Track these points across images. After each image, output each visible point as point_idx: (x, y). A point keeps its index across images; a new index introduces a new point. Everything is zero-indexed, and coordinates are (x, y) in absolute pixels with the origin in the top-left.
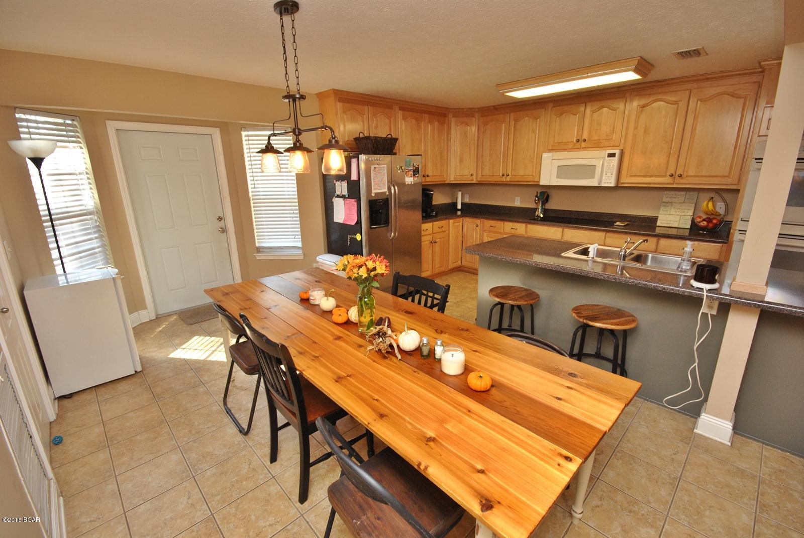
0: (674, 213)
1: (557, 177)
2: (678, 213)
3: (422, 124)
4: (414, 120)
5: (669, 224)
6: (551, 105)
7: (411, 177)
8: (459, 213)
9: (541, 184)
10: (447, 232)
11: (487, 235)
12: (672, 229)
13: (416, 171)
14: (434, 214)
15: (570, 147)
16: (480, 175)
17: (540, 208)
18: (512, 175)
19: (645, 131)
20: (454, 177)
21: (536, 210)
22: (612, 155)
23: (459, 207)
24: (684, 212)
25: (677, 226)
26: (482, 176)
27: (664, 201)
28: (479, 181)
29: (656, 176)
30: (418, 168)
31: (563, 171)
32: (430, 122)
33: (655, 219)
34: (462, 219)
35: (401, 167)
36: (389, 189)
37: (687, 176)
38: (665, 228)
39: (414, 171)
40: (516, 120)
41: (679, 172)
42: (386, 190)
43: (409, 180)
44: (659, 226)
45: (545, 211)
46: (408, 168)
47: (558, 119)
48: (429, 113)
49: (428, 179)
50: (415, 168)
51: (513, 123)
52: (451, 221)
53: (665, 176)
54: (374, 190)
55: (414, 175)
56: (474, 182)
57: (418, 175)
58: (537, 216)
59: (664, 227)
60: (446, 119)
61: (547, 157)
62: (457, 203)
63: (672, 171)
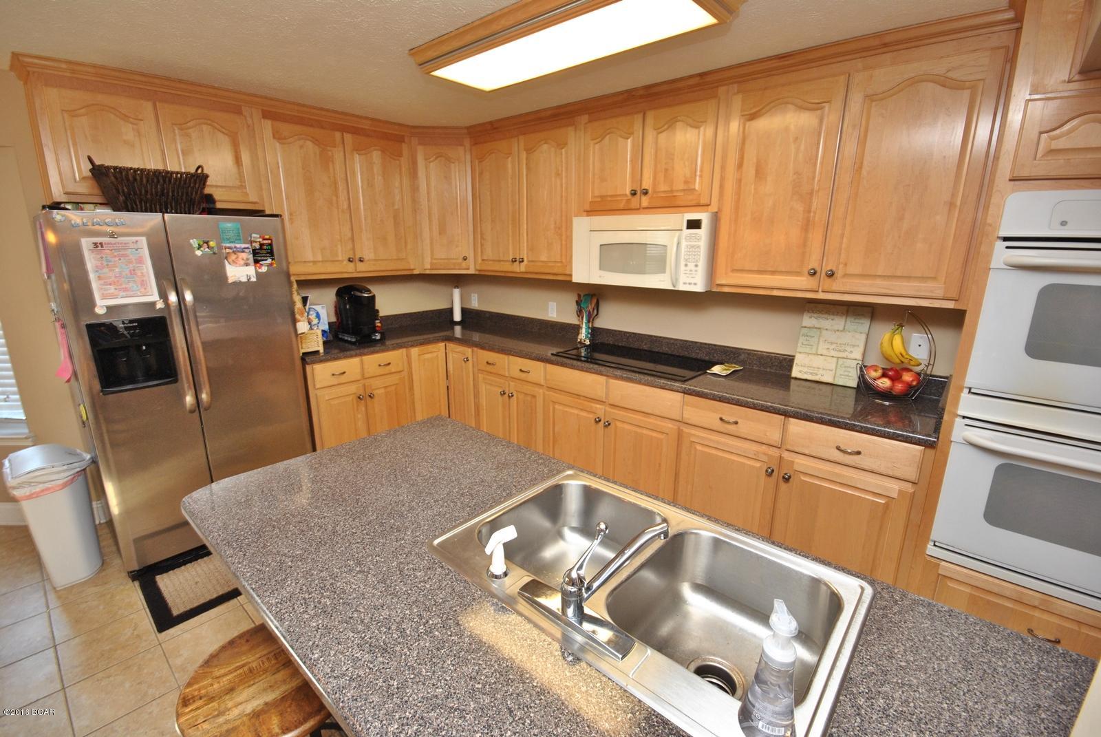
0: (825, 352)
1: (601, 268)
2: (833, 353)
3: (338, 155)
4: (309, 144)
5: (817, 374)
6: (585, 118)
7: (247, 265)
8: (458, 329)
9: (575, 280)
10: (405, 373)
11: (484, 379)
12: (821, 386)
13: (263, 252)
14: (378, 336)
15: (622, 206)
16: (480, 261)
17: (584, 326)
18: (529, 261)
19: (757, 172)
20: (431, 263)
21: (577, 328)
22: (694, 224)
23: (457, 317)
24: (845, 351)
25: (830, 380)
26: (483, 260)
27: (804, 325)
28: (480, 271)
29: (781, 273)
30: (271, 245)
31: (610, 254)
32: (357, 149)
33: (788, 362)
34: (443, 344)
35: (207, 243)
36: (165, 296)
37: (845, 275)
38: (808, 383)
39: (255, 252)
40: (529, 151)
41: (831, 266)
44: (796, 379)
45: (595, 332)
46: (232, 245)
47: (597, 146)
48: (355, 131)
49: (362, 267)
50: (257, 246)
51: (524, 155)
52: (415, 351)
53: (798, 274)
54: (104, 297)
55: (256, 262)
56: (471, 271)
57: (269, 261)
58: (580, 342)
59: (806, 380)
60: (405, 146)
61: (581, 226)
62: (451, 311)
63: (813, 263)
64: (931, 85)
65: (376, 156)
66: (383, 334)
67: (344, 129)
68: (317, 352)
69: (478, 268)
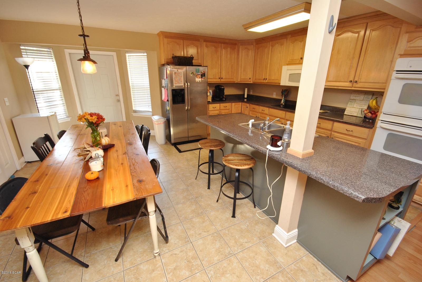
0: (356, 107)
1: (289, 81)
2: (358, 107)
3: (219, 49)
4: (213, 47)
5: (352, 113)
6: (290, 36)
7: (200, 78)
8: (245, 100)
9: (281, 84)
10: (230, 110)
11: (252, 113)
12: (353, 117)
13: (203, 75)
14: (224, 99)
15: (297, 62)
16: (254, 79)
17: (283, 99)
18: (268, 79)
19: (338, 51)
20: (240, 80)
21: (281, 100)
23: (246, 96)
24: (362, 106)
25: (356, 115)
26: (255, 79)
27: (351, 98)
28: (254, 82)
29: (342, 82)
30: (205, 73)
31: (292, 77)
32: (224, 48)
33: (344, 110)
34: (241, 103)
35: (193, 73)
36: (185, 84)
37: (360, 82)
38: (349, 116)
39: (202, 75)
40: (272, 46)
41: (356, 80)
42: (183, 85)
43: (198, 80)
44: (345, 115)
45: (286, 101)
46: (197, 73)
47: (292, 44)
48: (224, 43)
49: (222, 80)
50: (202, 74)
51: (271, 47)
52: (233, 104)
53: (347, 82)
54: (175, 84)
55: (202, 77)
56: (252, 82)
57: (204, 77)
58: (281, 104)
59: (349, 115)
60: (237, 46)
61: (285, 68)
62: (244, 95)
63: (351, 79)
64: (389, 26)
65: (229, 49)
66: (225, 99)
67: (221, 43)
68: (210, 102)
69: (253, 81)
